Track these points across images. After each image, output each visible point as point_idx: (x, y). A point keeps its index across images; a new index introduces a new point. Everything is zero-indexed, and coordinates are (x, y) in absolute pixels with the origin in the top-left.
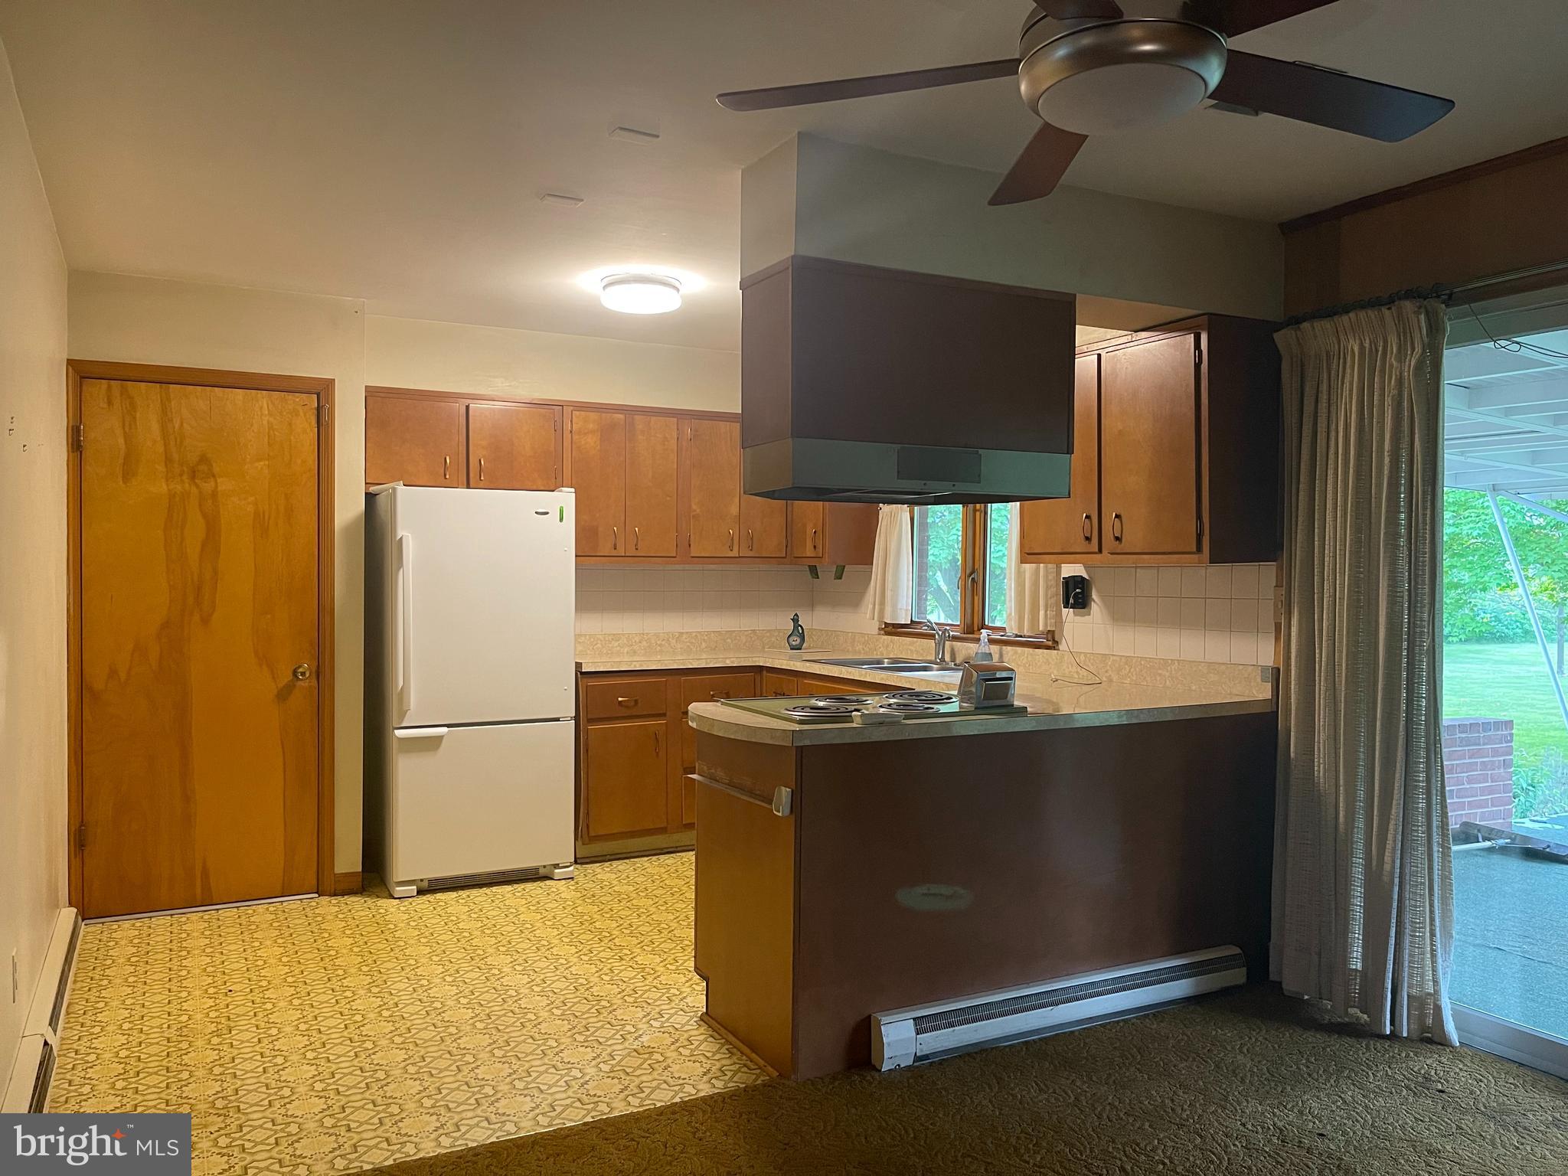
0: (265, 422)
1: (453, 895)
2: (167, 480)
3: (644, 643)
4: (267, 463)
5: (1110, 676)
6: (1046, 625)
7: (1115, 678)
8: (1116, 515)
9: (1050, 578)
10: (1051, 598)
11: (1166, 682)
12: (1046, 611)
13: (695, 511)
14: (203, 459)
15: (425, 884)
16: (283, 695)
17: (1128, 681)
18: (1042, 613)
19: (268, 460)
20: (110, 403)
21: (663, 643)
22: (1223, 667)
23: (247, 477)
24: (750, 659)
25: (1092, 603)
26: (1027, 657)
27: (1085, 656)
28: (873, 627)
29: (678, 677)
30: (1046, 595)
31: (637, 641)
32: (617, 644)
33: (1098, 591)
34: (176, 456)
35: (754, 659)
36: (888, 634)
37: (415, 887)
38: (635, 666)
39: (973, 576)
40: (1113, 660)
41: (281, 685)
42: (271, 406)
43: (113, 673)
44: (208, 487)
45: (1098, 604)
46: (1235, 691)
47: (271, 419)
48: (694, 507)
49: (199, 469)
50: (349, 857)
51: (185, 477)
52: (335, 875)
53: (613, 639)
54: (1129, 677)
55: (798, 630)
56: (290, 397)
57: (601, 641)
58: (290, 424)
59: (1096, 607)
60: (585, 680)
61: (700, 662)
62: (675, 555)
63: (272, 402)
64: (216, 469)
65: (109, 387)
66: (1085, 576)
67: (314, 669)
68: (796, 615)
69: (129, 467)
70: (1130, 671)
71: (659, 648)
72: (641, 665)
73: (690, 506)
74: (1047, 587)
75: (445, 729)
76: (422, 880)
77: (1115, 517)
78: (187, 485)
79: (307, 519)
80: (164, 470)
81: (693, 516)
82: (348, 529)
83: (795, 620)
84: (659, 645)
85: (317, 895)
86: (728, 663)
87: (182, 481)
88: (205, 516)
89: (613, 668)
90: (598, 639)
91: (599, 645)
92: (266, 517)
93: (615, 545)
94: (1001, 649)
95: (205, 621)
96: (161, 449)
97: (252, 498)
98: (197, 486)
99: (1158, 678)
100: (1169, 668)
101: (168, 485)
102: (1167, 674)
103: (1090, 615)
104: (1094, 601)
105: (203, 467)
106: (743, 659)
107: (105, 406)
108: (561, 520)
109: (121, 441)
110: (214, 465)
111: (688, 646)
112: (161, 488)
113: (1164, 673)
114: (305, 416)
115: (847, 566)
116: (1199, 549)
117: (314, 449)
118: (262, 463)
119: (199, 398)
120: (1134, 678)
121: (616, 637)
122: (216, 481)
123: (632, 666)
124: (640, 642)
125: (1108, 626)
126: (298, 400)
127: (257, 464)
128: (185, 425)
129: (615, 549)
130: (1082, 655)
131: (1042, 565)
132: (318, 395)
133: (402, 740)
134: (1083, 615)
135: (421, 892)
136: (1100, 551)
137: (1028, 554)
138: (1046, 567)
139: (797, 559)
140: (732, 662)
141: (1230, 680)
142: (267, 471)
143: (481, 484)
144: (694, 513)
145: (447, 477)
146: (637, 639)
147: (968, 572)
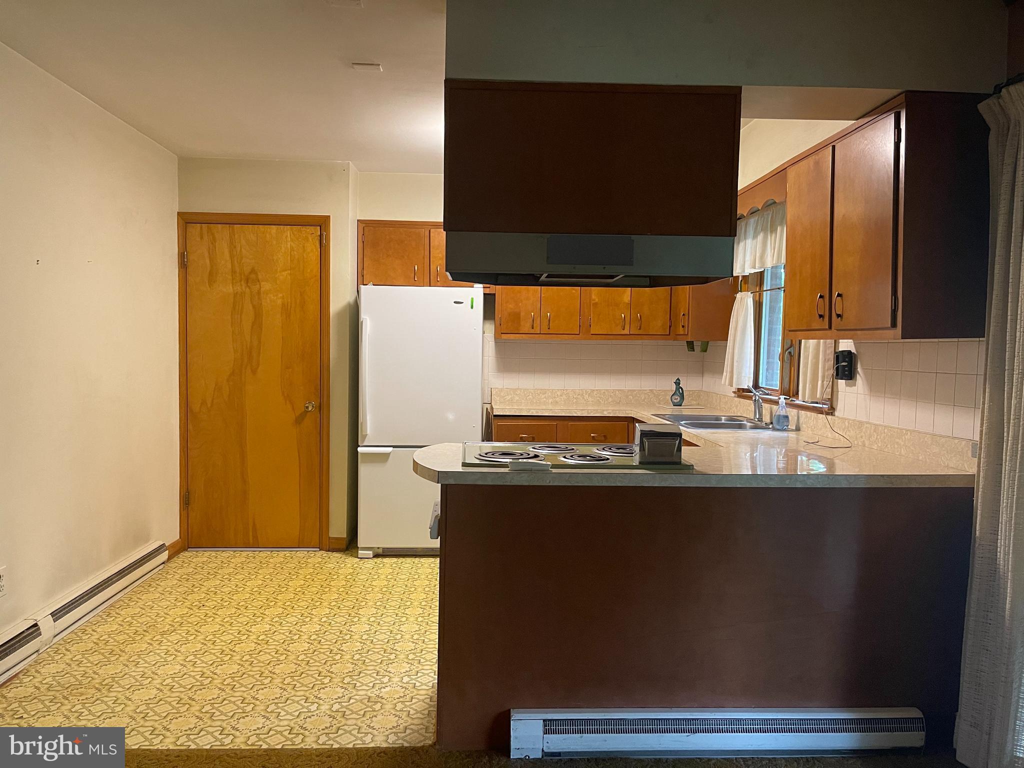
0: (289, 246)
1: (395, 560)
2: (233, 285)
3: (564, 397)
4: (290, 272)
5: (864, 441)
6: (822, 393)
7: (867, 443)
8: (838, 293)
9: (828, 352)
10: (828, 370)
11: (901, 450)
12: (823, 381)
13: (594, 300)
14: (253, 271)
15: (380, 551)
16: (299, 420)
17: (875, 447)
18: (820, 383)
19: (290, 270)
20: (202, 238)
21: (579, 397)
22: (943, 440)
23: (278, 282)
24: (624, 411)
25: (858, 375)
26: (813, 420)
27: (848, 422)
28: (730, 392)
29: (566, 422)
30: (824, 367)
31: (559, 394)
32: (543, 396)
33: (862, 366)
34: (238, 270)
35: (627, 412)
36: (740, 396)
37: (371, 552)
38: (533, 413)
39: (789, 350)
40: (866, 427)
41: (297, 415)
42: (292, 235)
43: (204, 403)
44: (255, 288)
45: (861, 376)
46: (951, 465)
47: (292, 243)
48: (593, 297)
49: (250, 278)
50: (338, 528)
51: (243, 282)
52: (329, 538)
53: (540, 393)
54: (876, 443)
55: (679, 392)
56: (304, 229)
57: (532, 393)
58: (304, 247)
59: (860, 379)
60: (496, 421)
61: (583, 412)
62: (578, 333)
63: (293, 232)
64: (260, 277)
65: (201, 228)
66: (854, 351)
67: (318, 404)
68: (678, 379)
69: (212, 277)
70: (877, 438)
71: (575, 400)
72: (537, 412)
73: (591, 296)
74: (825, 360)
75: (391, 449)
76: (378, 548)
77: (837, 296)
78: (243, 287)
79: (313, 307)
80: (231, 278)
81: (593, 304)
82: (340, 314)
83: (677, 383)
84: (576, 398)
85: (318, 549)
86: (606, 414)
87: (241, 285)
88: (254, 307)
89: (516, 413)
90: (530, 392)
91: (530, 397)
92: (289, 308)
93: (533, 326)
94: (798, 413)
95: (254, 372)
96: (230, 266)
97: (281, 295)
98: (249, 288)
99: (896, 446)
100: (903, 437)
101: (233, 287)
102: (902, 443)
103: (855, 386)
104: (859, 374)
105: (253, 276)
106: (617, 411)
107: (199, 239)
108: (472, 307)
109: (208, 261)
110: (259, 274)
111: (599, 400)
112: (230, 289)
113: (900, 441)
114: (313, 240)
115: (710, 343)
116: (894, 325)
117: (318, 263)
118: (286, 272)
119: (250, 233)
120: (880, 445)
121: (544, 392)
122: (260, 285)
123: (530, 412)
124: (561, 396)
125: (867, 396)
126: (308, 230)
127: (283, 273)
128: (243, 249)
129: (533, 328)
130: (847, 421)
131: (822, 341)
132: (320, 227)
133: (364, 454)
134: (851, 386)
135: (376, 556)
136: (830, 328)
137: (790, 331)
138: (825, 343)
139: (677, 337)
140: (609, 413)
141: (947, 452)
142: (289, 278)
143: (439, 284)
144: (594, 302)
145: (416, 279)
146: (559, 393)
147: (786, 347)
